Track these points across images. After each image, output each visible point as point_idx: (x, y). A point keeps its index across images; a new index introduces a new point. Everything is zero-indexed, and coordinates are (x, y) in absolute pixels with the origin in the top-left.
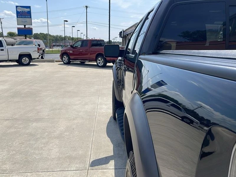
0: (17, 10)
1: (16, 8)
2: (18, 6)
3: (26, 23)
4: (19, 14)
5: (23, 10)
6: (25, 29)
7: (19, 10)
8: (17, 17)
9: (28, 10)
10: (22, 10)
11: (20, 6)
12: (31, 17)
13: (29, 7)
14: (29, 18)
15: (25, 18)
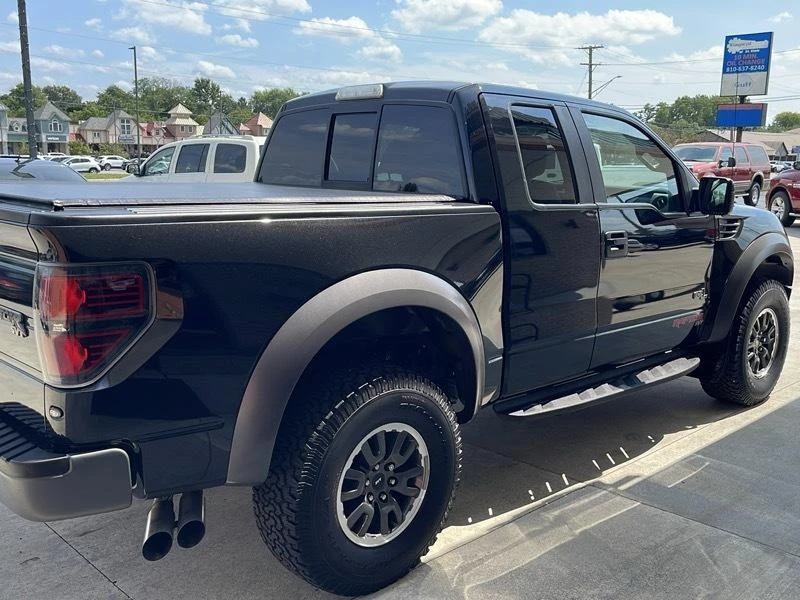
0: (726, 49)
1: (727, 43)
2: (731, 37)
3: (748, 88)
4: (733, 63)
5: (745, 48)
6: (741, 107)
7: (733, 50)
8: (724, 72)
9: (764, 44)
10: (742, 48)
11: (738, 37)
12: (767, 69)
13: (768, 36)
14: (760, 71)
15: (749, 71)
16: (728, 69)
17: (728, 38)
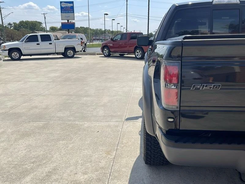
0: (61, 6)
1: (61, 4)
2: (62, 2)
3: (69, 18)
4: (63, 10)
5: (66, 5)
6: (68, 23)
7: (63, 6)
8: (61, 12)
9: (71, 5)
10: (65, 5)
11: (64, 2)
13: (72, 2)
14: (72, 13)
15: (69, 13)
16: (62, 12)
17: (61, 2)
